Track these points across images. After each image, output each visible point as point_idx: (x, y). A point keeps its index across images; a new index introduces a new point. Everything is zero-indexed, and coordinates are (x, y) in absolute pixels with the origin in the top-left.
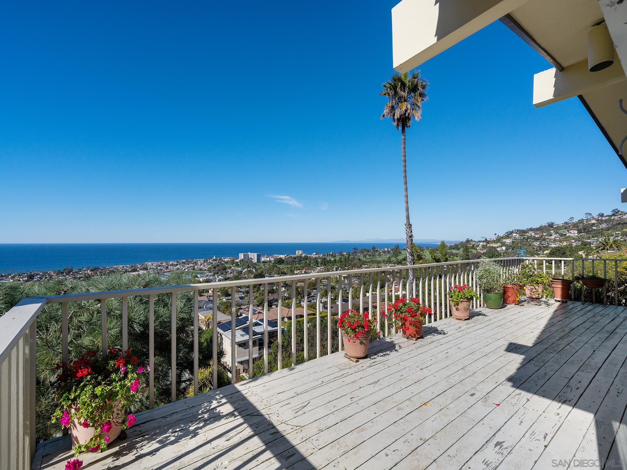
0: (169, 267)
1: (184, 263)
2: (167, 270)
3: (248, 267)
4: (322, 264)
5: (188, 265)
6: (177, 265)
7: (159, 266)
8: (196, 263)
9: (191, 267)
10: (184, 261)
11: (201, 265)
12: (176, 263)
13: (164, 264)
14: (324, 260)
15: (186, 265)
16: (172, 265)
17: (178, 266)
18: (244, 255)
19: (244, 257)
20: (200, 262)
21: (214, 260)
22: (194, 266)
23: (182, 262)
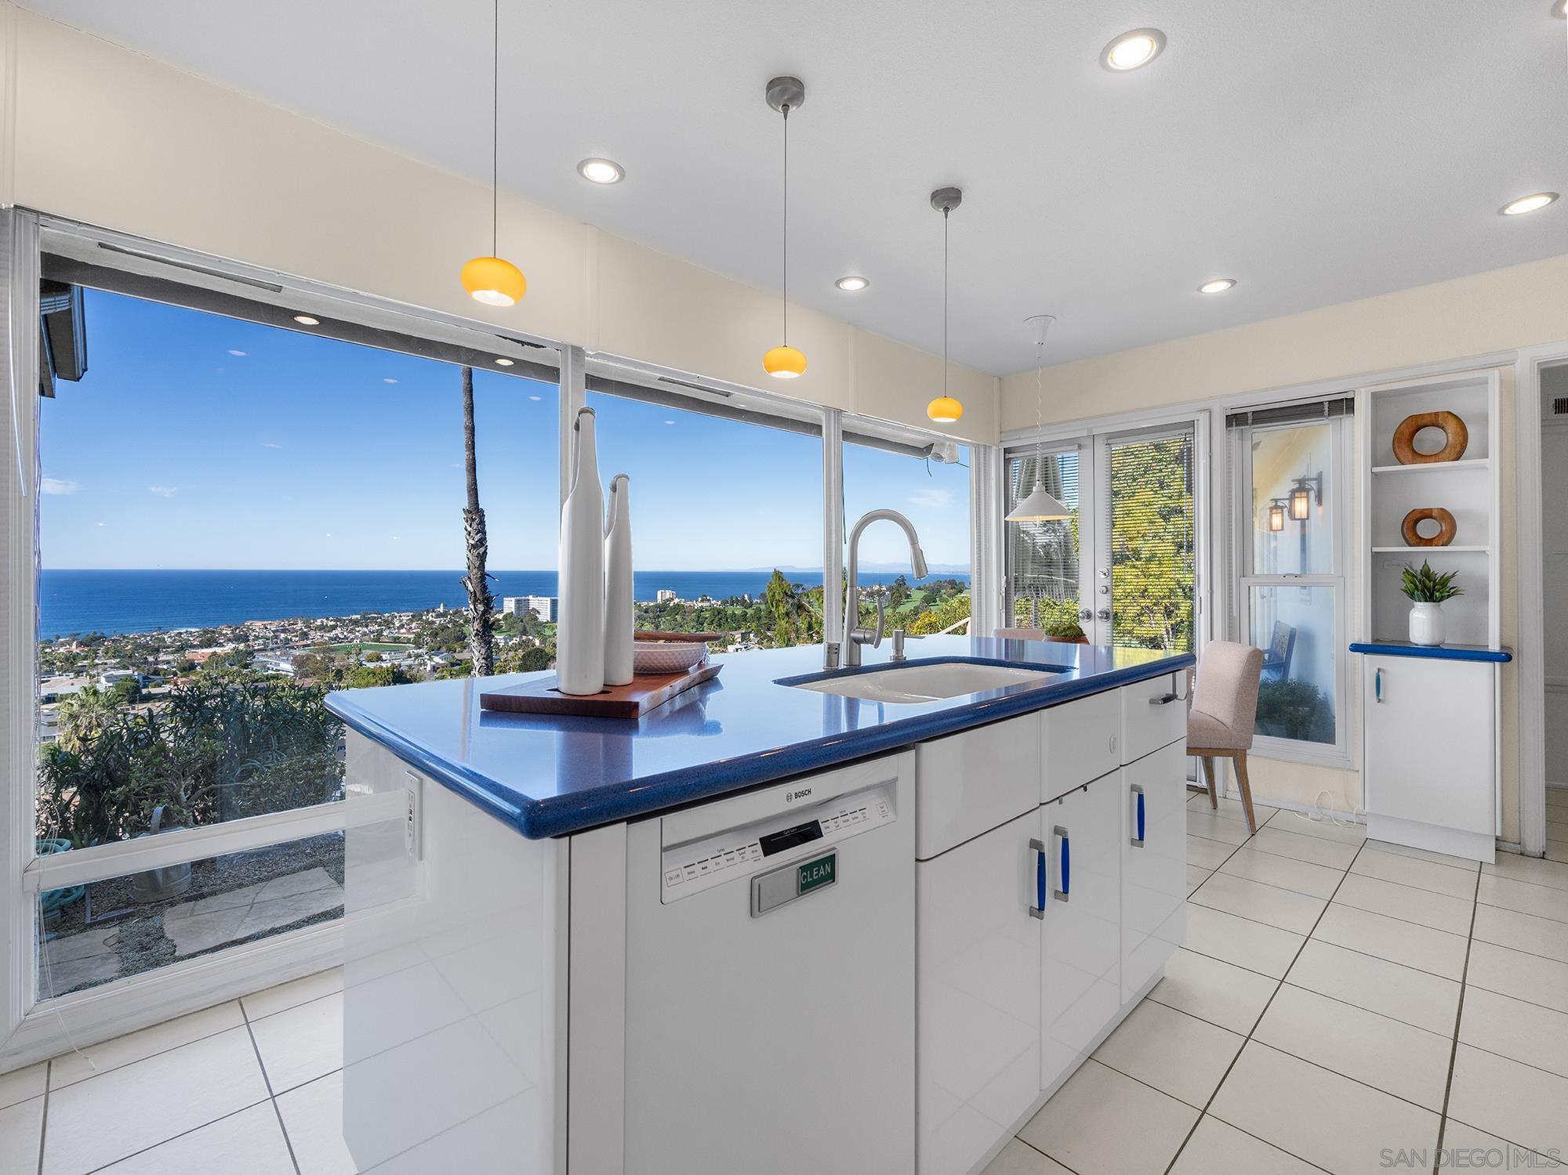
0: (312, 633)
1: (356, 623)
2: (305, 642)
3: (524, 632)
4: (712, 623)
5: (367, 626)
6: (334, 628)
7: (284, 631)
8: (388, 624)
9: (373, 632)
10: (354, 617)
11: (402, 626)
12: (333, 623)
13: (300, 625)
14: (719, 613)
15: (360, 628)
16: (322, 628)
17: (338, 631)
18: (518, 602)
19: (518, 608)
20: (401, 621)
21: (439, 615)
22: (382, 631)
23: (351, 620)
